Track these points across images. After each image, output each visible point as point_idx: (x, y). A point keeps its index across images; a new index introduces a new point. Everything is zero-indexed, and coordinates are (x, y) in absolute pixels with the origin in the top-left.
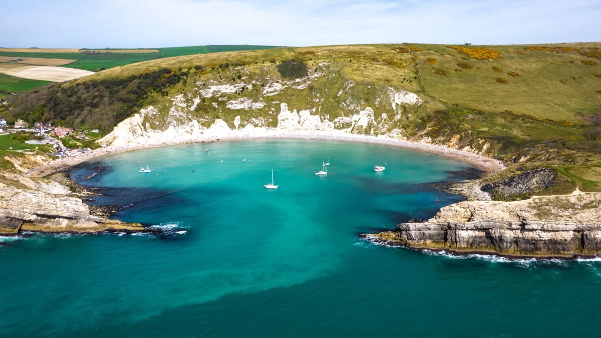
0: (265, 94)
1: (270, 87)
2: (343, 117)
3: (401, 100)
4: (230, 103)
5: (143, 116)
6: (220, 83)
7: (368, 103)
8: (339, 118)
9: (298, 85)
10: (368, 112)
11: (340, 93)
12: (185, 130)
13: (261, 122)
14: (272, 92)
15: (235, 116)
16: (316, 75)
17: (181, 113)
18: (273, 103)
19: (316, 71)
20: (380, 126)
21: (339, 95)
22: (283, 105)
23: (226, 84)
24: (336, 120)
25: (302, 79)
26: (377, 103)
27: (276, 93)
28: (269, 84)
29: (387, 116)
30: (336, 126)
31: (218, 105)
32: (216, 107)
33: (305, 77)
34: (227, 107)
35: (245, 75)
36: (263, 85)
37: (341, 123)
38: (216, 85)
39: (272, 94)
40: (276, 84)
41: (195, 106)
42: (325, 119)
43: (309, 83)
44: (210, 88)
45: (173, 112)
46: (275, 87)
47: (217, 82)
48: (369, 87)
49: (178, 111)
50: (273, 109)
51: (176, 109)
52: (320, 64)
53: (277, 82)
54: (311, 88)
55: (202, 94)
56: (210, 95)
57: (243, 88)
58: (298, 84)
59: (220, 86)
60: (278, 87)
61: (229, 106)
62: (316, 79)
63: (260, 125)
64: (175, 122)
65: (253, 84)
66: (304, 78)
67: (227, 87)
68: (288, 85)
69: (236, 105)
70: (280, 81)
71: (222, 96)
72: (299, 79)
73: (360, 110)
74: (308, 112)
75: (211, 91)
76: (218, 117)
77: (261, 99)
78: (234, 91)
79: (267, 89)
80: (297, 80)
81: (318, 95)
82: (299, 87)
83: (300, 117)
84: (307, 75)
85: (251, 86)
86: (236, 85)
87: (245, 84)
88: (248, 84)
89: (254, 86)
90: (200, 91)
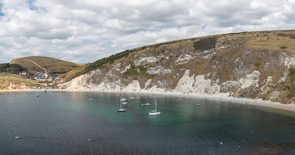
0: (177, 63)
1: (182, 57)
2: (231, 81)
3: (290, 63)
4: (149, 70)
5: (92, 75)
6: (148, 56)
7: (258, 67)
8: (227, 81)
9: (205, 56)
10: (255, 75)
11: (237, 60)
12: (111, 86)
13: (163, 84)
14: (183, 61)
15: (148, 79)
16: (223, 47)
17: (114, 75)
18: (181, 69)
19: (223, 44)
20: (261, 89)
21: (235, 62)
22: (188, 71)
23: (151, 56)
24: (224, 83)
25: (210, 50)
26: (266, 67)
27: (186, 62)
28: (182, 56)
29: (272, 79)
30: (222, 89)
31: (140, 71)
32: (139, 72)
33: (212, 48)
34: (146, 72)
35: (167, 50)
36: (177, 56)
37: (228, 86)
38: (145, 57)
39: (182, 63)
40: (187, 55)
41: (125, 70)
42: (215, 83)
43: (215, 53)
44: (140, 59)
45: (109, 73)
46: (186, 58)
47: (146, 55)
48: (263, 53)
49: (113, 73)
50: (178, 74)
51: (112, 72)
52: (229, 39)
53: (189, 54)
54: (214, 57)
55: (135, 63)
56: (139, 64)
57: (162, 59)
58: (206, 54)
59: (147, 58)
60: (188, 57)
61: (149, 72)
62: (221, 51)
63: (162, 86)
64: (107, 80)
65: (170, 55)
66: (211, 50)
67: (151, 58)
68: (197, 56)
69: (153, 71)
70: (192, 53)
71: (146, 65)
72: (207, 51)
73: (247, 74)
74: (203, 76)
75: (140, 61)
76: (136, 79)
77: (171, 66)
78: (155, 61)
79: (180, 59)
80: (206, 52)
81: (217, 62)
82: (205, 57)
83: (195, 81)
84: (215, 47)
85: (168, 57)
86: (158, 56)
87: (164, 56)
88: (167, 56)
89: (171, 57)
90: (134, 61)
